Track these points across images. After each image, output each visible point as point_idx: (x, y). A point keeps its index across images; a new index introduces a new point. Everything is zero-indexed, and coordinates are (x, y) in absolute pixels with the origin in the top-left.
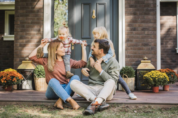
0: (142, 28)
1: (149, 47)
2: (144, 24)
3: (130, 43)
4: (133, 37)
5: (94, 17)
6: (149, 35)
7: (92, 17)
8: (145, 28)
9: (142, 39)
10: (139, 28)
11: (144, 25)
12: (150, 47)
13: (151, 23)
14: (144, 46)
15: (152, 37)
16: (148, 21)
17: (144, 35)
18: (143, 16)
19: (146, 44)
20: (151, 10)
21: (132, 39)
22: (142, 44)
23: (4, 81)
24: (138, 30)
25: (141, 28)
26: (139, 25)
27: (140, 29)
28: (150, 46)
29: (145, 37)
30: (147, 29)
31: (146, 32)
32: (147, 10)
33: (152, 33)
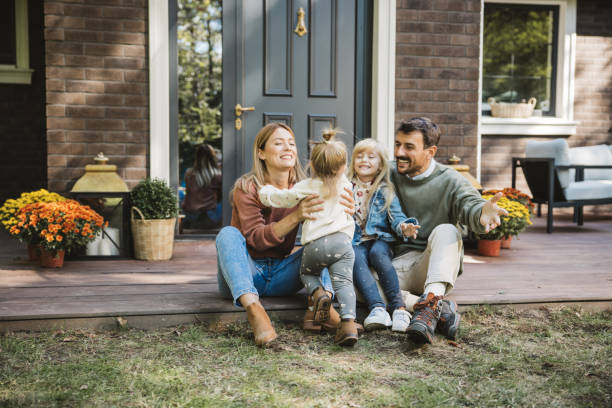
0: (442, 70)
1: (457, 127)
2: (447, 58)
3: (409, 113)
4: (415, 95)
5: (300, 30)
6: (460, 93)
7: (297, 30)
8: (448, 72)
9: (441, 104)
10: (432, 70)
11: (447, 62)
12: (462, 126)
13: (465, 56)
14: (445, 123)
15: (467, 98)
16: (459, 53)
17: (446, 92)
18: (443, 35)
19: (450, 118)
20: (465, 20)
21: (412, 103)
22: (440, 118)
23: (55, 238)
24: (429, 78)
25: (437, 70)
26: (433, 62)
27: (434, 73)
28: (460, 122)
29: (448, 96)
30: (453, 73)
31: (452, 84)
32: (456, 18)
33: (468, 85)
